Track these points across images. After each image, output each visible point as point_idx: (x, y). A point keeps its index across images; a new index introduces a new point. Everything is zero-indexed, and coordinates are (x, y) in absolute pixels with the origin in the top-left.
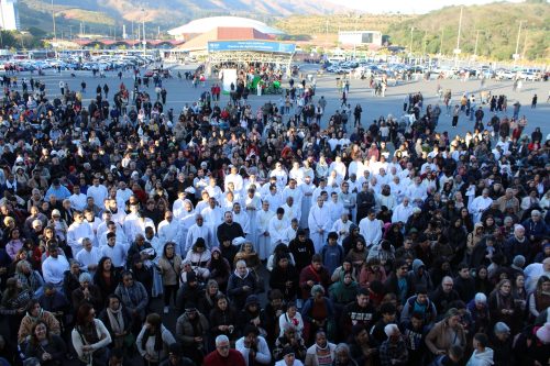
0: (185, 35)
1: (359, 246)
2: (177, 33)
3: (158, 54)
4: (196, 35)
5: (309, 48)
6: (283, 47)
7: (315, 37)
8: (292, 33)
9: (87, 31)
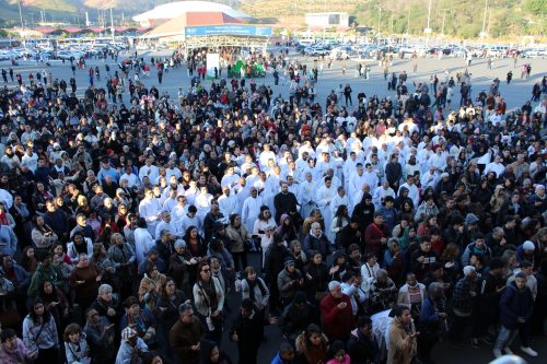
0: (151, 21)
2: (142, 20)
3: (126, 41)
4: (163, 21)
5: (277, 30)
6: (259, 30)
7: (282, 19)
8: (259, 16)
9: (49, 19)
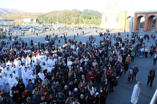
1: (39, 81)
5: (14, 23)
6: (5, 23)
7: (16, 20)
8: (8, 19)
